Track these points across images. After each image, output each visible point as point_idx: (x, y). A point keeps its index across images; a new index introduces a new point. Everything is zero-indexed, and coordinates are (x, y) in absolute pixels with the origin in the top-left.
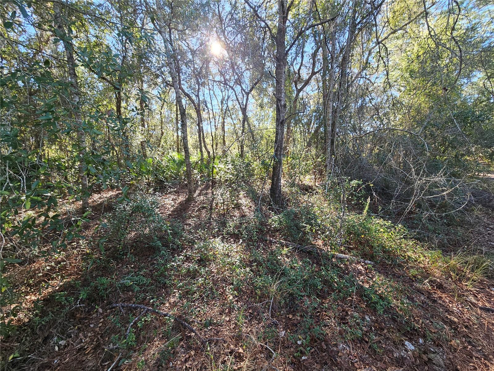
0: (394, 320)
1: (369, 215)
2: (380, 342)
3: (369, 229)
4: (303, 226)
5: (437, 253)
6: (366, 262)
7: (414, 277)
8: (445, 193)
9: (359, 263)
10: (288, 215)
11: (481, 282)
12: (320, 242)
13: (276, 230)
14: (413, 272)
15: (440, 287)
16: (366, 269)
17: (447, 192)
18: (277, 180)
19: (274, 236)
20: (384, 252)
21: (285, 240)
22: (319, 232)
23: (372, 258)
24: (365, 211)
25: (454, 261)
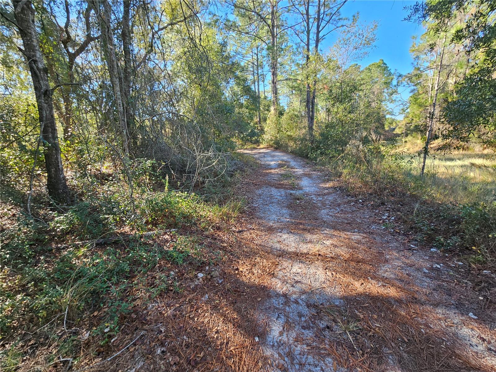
0: (191, 264)
1: (170, 191)
2: (182, 284)
3: (170, 203)
4: (105, 218)
5: (216, 207)
6: (171, 230)
7: (204, 228)
8: (214, 164)
9: (165, 233)
10: (80, 211)
11: (238, 217)
12: (127, 229)
13: (65, 233)
14: (203, 225)
15: (219, 229)
16: (172, 237)
17: (215, 163)
18: (56, 171)
19: (63, 241)
20: (184, 218)
21: (81, 240)
22: (124, 219)
23: (175, 225)
24: (166, 188)
25: (225, 209)
